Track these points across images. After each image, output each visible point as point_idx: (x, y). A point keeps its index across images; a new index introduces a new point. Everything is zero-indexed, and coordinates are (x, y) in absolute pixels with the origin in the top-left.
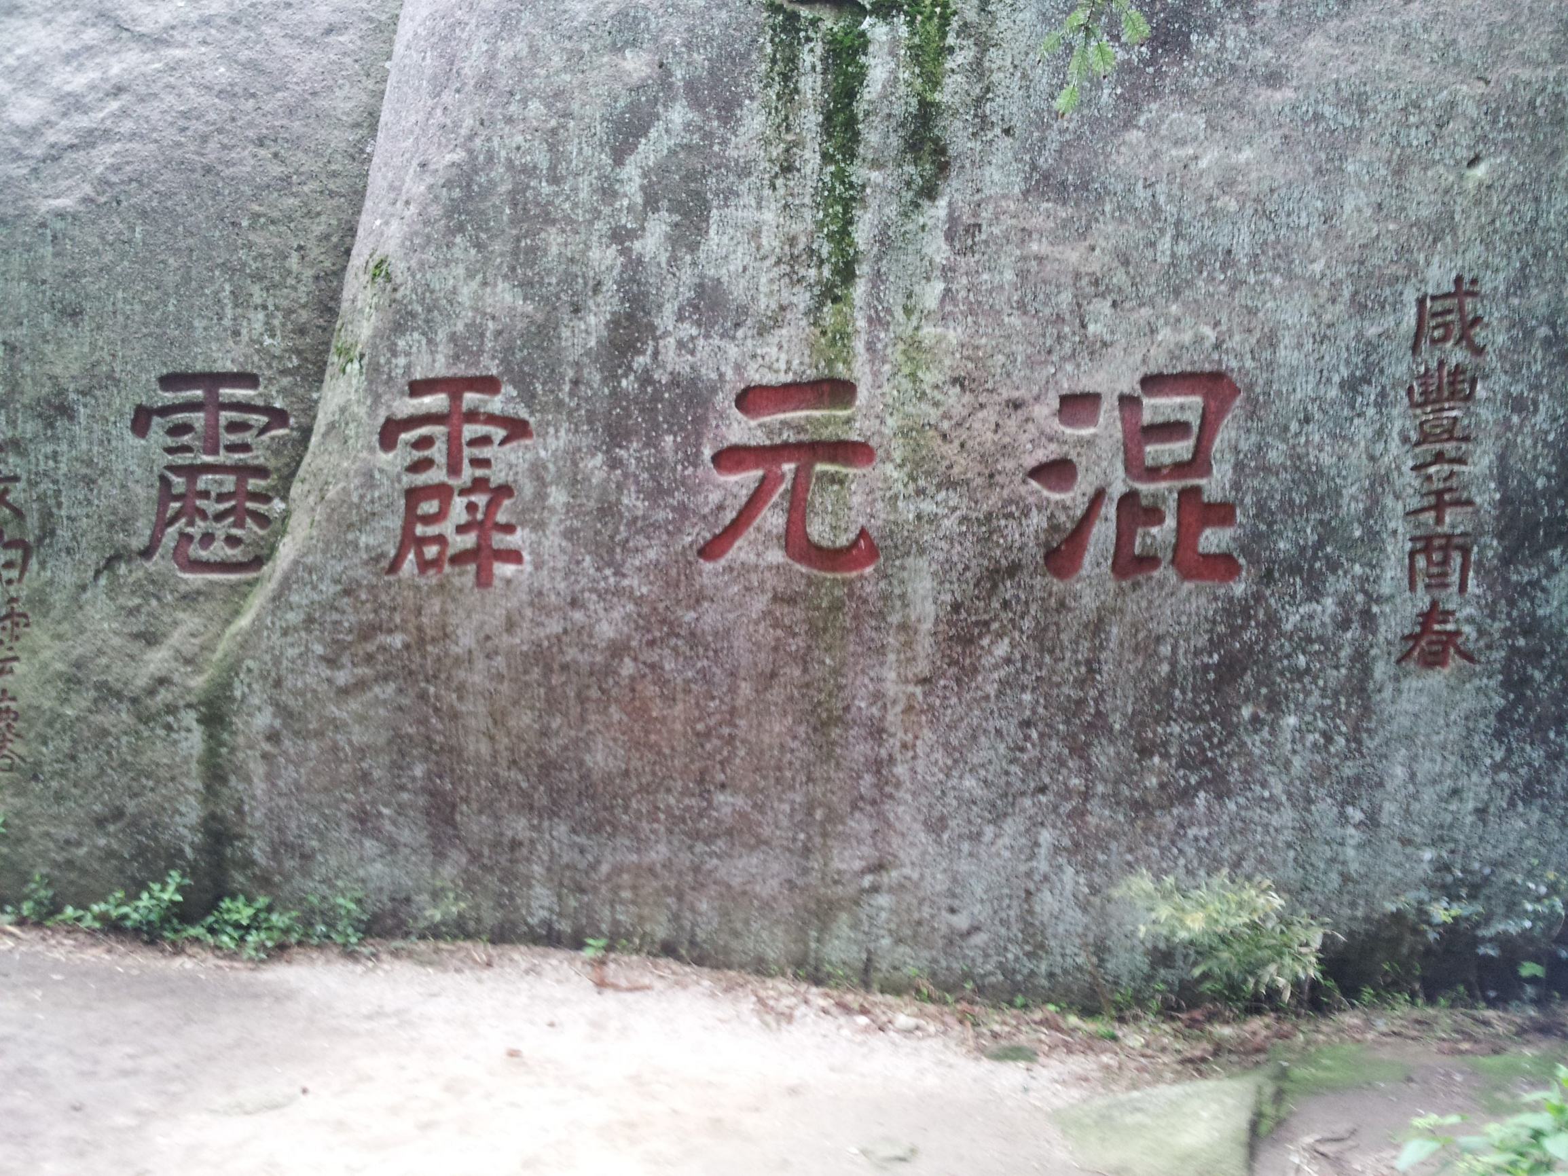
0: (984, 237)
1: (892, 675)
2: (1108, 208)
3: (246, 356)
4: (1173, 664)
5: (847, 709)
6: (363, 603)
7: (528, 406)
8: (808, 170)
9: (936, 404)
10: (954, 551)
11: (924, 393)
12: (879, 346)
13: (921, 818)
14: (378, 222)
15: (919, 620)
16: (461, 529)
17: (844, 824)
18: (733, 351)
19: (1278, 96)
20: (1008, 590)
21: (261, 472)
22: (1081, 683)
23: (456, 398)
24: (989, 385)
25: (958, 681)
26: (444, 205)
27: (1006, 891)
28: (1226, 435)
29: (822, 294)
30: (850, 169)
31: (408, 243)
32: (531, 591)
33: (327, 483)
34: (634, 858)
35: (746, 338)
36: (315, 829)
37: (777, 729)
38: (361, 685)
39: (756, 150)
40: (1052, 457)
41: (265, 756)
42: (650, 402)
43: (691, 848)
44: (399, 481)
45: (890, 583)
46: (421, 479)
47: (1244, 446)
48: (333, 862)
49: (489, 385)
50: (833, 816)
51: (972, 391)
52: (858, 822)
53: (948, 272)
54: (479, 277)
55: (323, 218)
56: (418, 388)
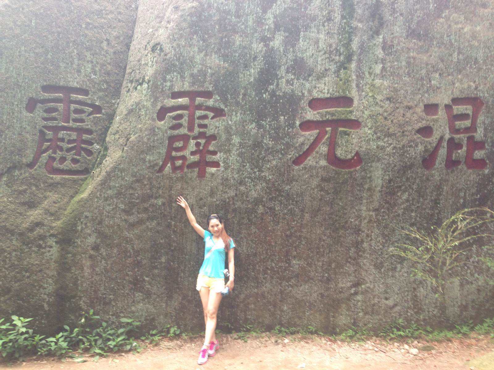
0: (395, 50)
1: (365, 208)
2: (435, 43)
3: (83, 81)
4: (464, 198)
5: (346, 222)
6: (145, 185)
7: (224, 104)
8: (336, 20)
9: (382, 107)
10: (391, 160)
11: (377, 103)
12: (361, 85)
13: (373, 264)
14: (151, 30)
15: (375, 187)
16: (193, 153)
17: (343, 268)
18: (308, 85)
19: (486, 11)
20: (409, 174)
21: (89, 132)
22: (432, 208)
23: (192, 100)
24: (399, 101)
25: (388, 209)
26: (189, 23)
27: (406, 289)
28: (481, 118)
29: (340, 66)
30: (351, 22)
31: (171, 37)
32: (222, 179)
33: (130, 134)
34: (256, 290)
35: (312, 81)
36: (112, 290)
37: (318, 232)
38: (141, 222)
39: (317, 12)
40: (424, 125)
41: (91, 257)
42: (274, 103)
43: (280, 284)
44: (167, 133)
45: (366, 173)
46: (176, 132)
47: (487, 122)
48: (120, 305)
49: (208, 95)
50: (340, 266)
51: (394, 102)
52: (348, 267)
53: (383, 61)
54: (204, 52)
55: (117, 30)
56: (176, 95)
